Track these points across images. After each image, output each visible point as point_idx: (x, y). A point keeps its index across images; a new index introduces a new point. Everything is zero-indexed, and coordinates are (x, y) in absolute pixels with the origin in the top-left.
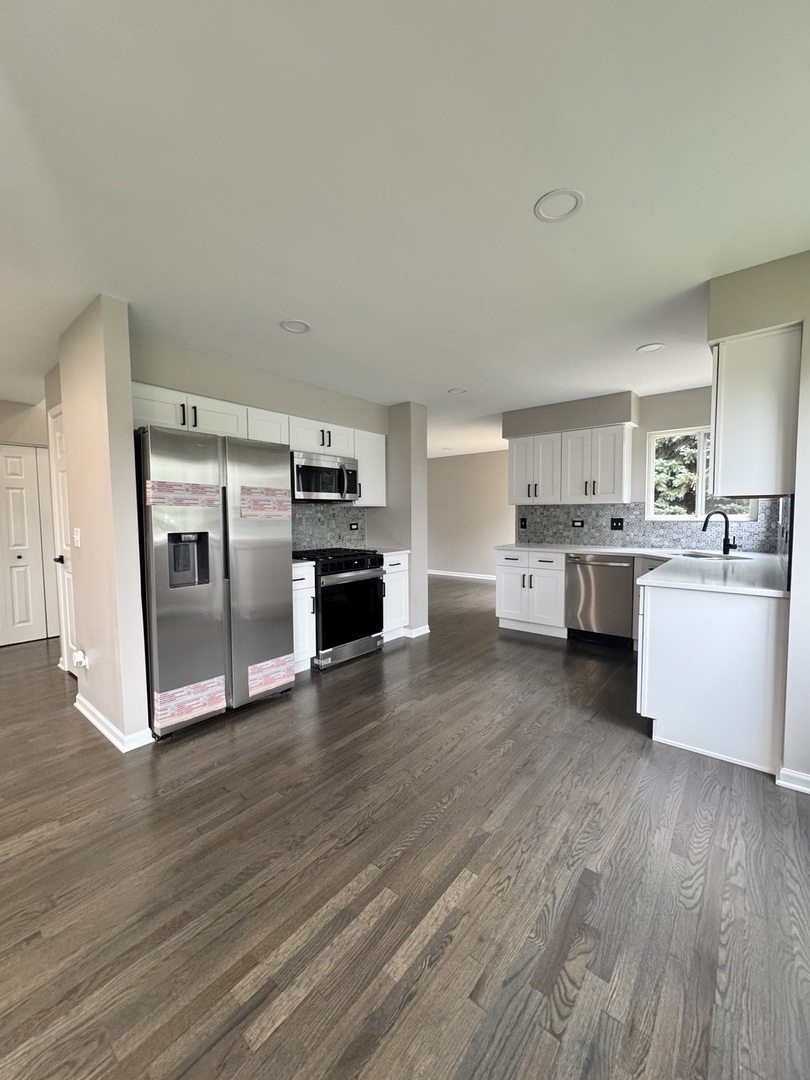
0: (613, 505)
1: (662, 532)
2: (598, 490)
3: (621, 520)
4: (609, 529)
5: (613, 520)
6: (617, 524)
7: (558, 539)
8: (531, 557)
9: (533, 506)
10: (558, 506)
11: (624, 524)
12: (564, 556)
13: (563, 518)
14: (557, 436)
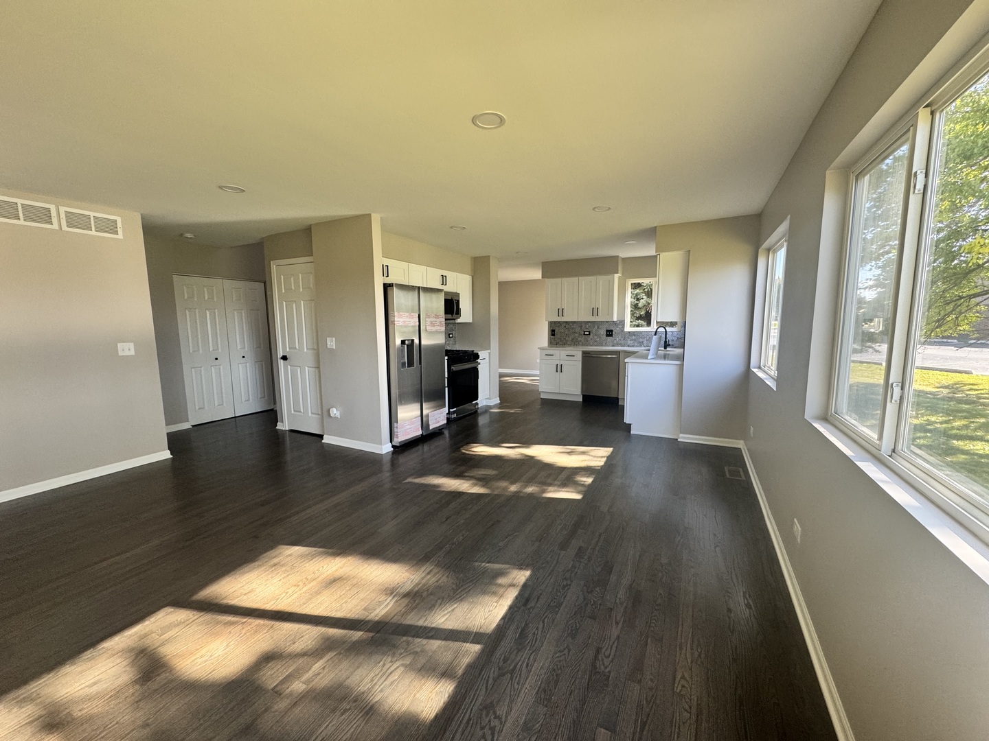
0: (607, 322)
1: (634, 337)
2: (600, 313)
3: (612, 331)
4: (605, 336)
5: (607, 331)
6: (609, 333)
7: (575, 343)
8: (561, 353)
9: (559, 322)
10: (575, 322)
11: (614, 333)
12: (581, 353)
13: (578, 330)
14: (576, 279)
